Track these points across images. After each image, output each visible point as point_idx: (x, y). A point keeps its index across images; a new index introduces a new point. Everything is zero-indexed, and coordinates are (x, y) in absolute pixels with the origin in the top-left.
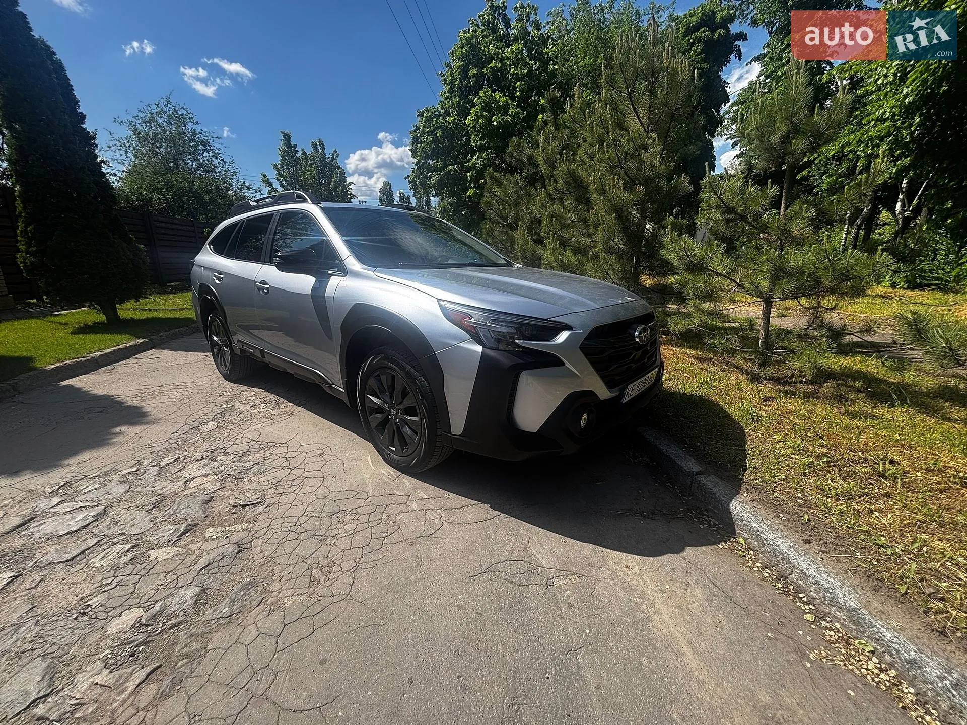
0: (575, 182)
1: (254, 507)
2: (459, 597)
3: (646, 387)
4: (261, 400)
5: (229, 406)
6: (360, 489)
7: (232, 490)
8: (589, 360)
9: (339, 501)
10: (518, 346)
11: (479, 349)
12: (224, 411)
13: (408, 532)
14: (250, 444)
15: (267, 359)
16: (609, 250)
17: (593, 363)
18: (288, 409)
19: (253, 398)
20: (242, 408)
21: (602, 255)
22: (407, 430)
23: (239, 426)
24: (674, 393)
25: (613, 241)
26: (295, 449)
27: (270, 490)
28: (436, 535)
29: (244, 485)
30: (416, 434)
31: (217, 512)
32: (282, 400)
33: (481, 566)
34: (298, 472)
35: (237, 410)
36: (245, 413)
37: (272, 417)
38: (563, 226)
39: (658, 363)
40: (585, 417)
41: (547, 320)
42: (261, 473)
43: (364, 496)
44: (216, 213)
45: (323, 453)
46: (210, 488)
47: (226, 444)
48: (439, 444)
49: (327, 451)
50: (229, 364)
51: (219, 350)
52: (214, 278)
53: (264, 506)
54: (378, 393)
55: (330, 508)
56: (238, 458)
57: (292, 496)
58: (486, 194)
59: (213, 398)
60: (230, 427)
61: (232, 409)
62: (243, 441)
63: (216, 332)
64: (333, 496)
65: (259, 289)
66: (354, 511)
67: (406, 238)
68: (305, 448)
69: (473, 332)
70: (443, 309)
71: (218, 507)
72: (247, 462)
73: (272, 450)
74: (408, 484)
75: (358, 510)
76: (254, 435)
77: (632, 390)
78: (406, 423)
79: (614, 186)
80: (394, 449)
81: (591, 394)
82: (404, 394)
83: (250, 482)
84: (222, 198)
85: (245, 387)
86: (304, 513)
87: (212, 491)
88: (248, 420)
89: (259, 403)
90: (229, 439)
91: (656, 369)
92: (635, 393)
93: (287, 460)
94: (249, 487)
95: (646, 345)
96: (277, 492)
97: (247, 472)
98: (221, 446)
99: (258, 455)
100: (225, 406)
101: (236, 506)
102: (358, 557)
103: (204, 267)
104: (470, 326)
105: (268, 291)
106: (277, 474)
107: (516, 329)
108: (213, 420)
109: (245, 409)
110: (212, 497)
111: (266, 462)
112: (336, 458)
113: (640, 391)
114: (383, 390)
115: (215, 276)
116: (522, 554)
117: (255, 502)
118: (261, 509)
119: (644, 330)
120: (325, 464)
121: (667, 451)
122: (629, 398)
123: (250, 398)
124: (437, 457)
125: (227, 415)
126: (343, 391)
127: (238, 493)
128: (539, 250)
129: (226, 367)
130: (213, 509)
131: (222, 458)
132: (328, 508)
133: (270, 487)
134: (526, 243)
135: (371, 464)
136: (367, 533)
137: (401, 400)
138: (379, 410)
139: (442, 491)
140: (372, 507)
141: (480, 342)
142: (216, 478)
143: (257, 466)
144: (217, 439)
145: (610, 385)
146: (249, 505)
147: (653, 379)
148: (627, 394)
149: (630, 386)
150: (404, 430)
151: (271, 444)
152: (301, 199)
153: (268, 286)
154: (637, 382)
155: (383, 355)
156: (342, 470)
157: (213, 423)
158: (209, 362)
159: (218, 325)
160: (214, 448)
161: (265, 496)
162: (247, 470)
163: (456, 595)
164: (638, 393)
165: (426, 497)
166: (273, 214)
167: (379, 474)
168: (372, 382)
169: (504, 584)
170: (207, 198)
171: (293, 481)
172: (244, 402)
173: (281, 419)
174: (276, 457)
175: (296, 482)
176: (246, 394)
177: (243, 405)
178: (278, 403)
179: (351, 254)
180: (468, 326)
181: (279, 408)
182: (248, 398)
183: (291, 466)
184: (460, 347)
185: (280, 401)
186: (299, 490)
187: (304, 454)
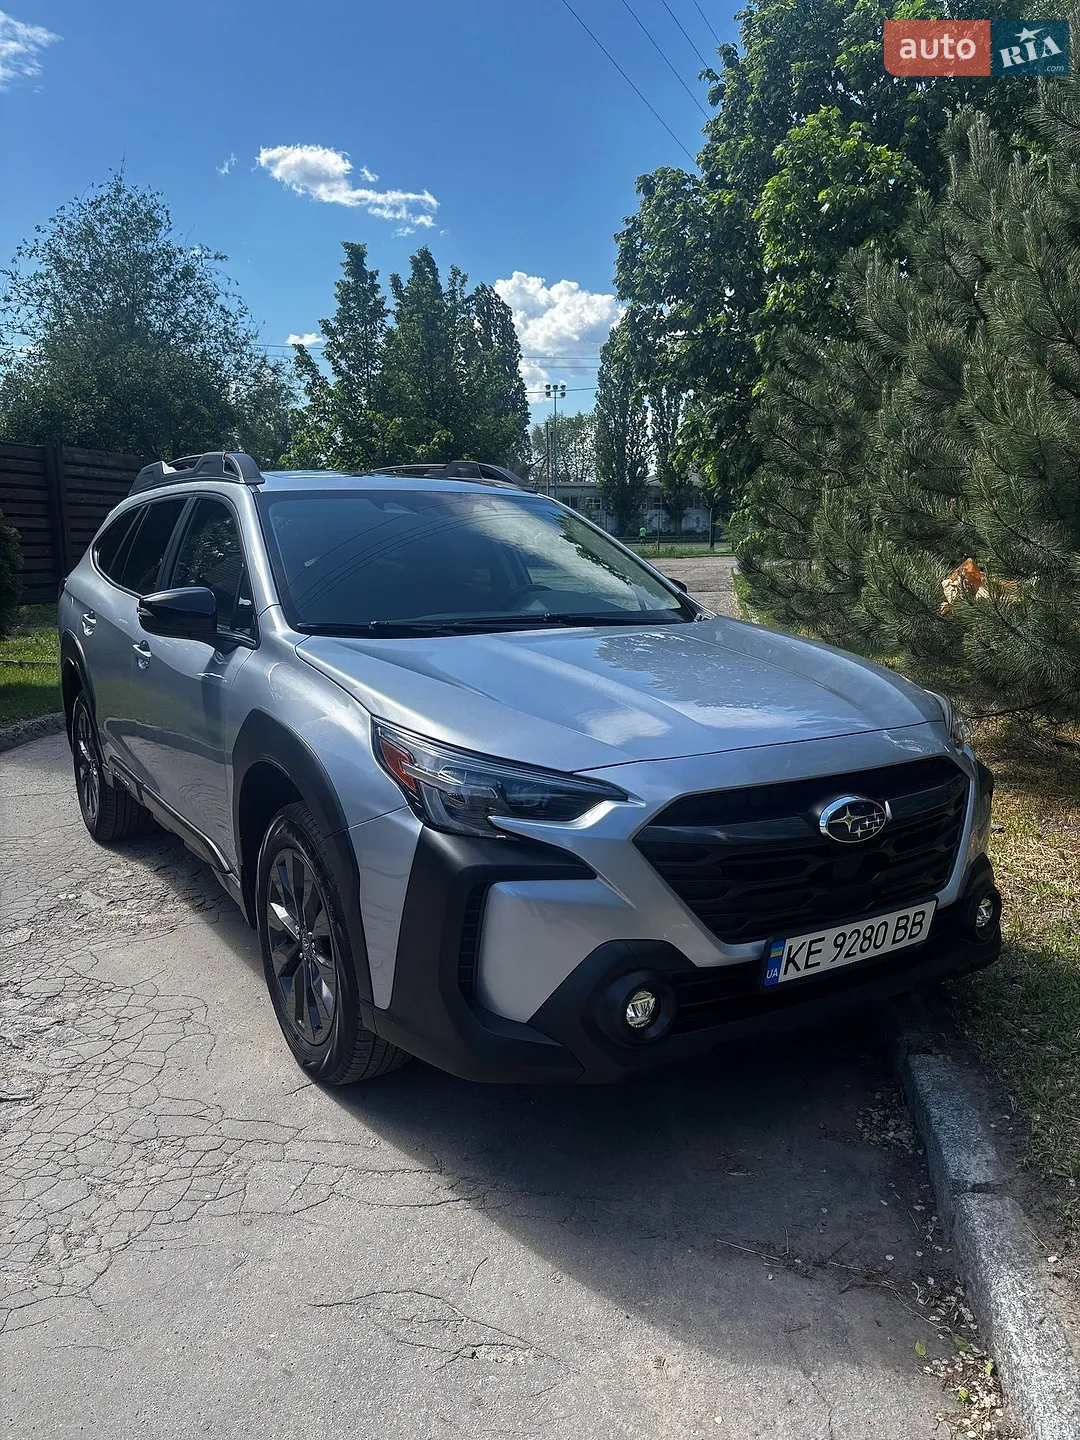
1: (14, 1105)
2: (272, 1336)
4: (135, 890)
5: (71, 896)
6: (214, 1101)
8: (658, 869)
9: (165, 1119)
10: (494, 827)
11: (417, 826)
12: (57, 907)
13: (255, 1200)
14: (69, 981)
15: (146, 803)
18: (174, 916)
19: (123, 884)
20: (93, 903)
22: (321, 988)
23: (70, 941)
26: (142, 1001)
27: (58, 1078)
28: (305, 1215)
29: (19, 1062)
32: (173, 894)
33: (351, 1290)
34: (121, 1050)
35: (81, 906)
36: (93, 914)
37: (136, 930)
39: (951, 890)
40: (644, 1000)
41: (570, 774)
42: (59, 1041)
43: (215, 1114)
45: (189, 1018)
47: (28, 975)
49: (199, 1015)
50: (97, 804)
51: (86, 773)
52: (84, 623)
53: (33, 1107)
54: (284, 896)
55: (144, 1128)
56: (35, 1007)
57: (89, 1096)
59: (49, 877)
60: (53, 941)
61: (73, 904)
62: (59, 975)
63: (84, 735)
64: (159, 1106)
65: (138, 658)
66: (181, 1142)
68: (157, 1003)
69: (412, 791)
70: (376, 737)
72: (45, 1016)
73: (101, 999)
74: (312, 1106)
75: (189, 1142)
76: (83, 963)
77: (812, 953)
83: (33, 1057)
86: (92, 1130)
88: (91, 931)
89: (129, 897)
90: (36, 966)
92: (823, 962)
93: (117, 1021)
94: (25, 1066)
95: (871, 845)
96: (67, 1083)
97: (37, 1036)
98: (16, 980)
99: (71, 1006)
100: (62, 896)
102: (139, 1228)
103: (74, 597)
104: (409, 777)
105: (149, 664)
106: (84, 1049)
107: (494, 790)
108: (30, 922)
109: (97, 906)
111: (79, 1021)
112: (206, 1030)
113: (853, 959)
114: (289, 896)
115: (85, 619)
116: (448, 1284)
117: (21, 1097)
118: (24, 1111)
120: (178, 1042)
122: (807, 972)
123: (118, 883)
125: (58, 915)
126: (240, 888)
129: (93, 809)
131: (8, 1003)
132: (137, 1128)
133: (60, 1071)
136: (179, 1188)
137: (312, 919)
138: (284, 937)
139: (370, 1131)
140: (216, 1139)
141: (421, 814)
143: (58, 1028)
144: (17, 964)
145: (724, 934)
146: (7, 1100)
148: (792, 960)
149: (792, 942)
150: (317, 986)
151: (106, 986)
152: (230, 472)
153: (147, 654)
154: (829, 934)
156: (205, 1057)
157: (26, 930)
161: (44, 1087)
162: (38, 1032)
163: (266, 1331)
164: (844, 961)
165: (331, 1139)
166: (187, 499)
167: (270, 1077)
168: (274, 876)
169: (371, 1333)
171: (105, 1065)
172: (101, 892)
173: (150, 936)
174: (100, 1013)
175: (112, 1068)
176: (113, 875)
177: (97, 898)
178: (163, 901)
179: (275, 601)
180: (407, 778)
181: (160, 911)
182: (113, 884)
183: (117, 1036)
184: (388, 821)
185: (169, 897)
186: (105, 1085)
187: (153, 1015)
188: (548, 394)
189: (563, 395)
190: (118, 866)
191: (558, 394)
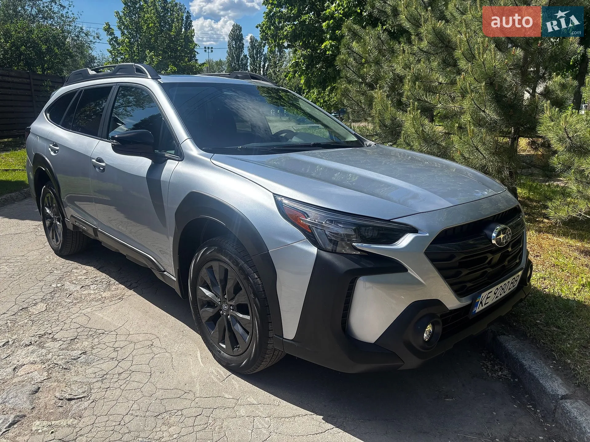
0: (443, 42)
1: (79, 401)
3: (505, 294)
4: (91, 280)
5: (59, 285)
6: (187, 388)
7: (58, 381)
8: (435, 266)
9: (165, 401)
10: (355, 249)
11: (314, 250)
12: (54, 291)
13: (234, 441)
14: (79, 330)
15: (100, 238)
16: (479, 122)
17: (440, 270)
18: (119, 291)
19: (84, 277)
20: (72, 288)
21: (471, 128)
22: (238, 328)
23: (69, 309)
24: (548, 296)
25: (484, 111)
26: (123, 338)
27: (97, 384)
29: (71, 376)
30: (248, 333)
31: (43, 404)
32: (113, 281)
34: (125, 365)
35: (67, 290)
36: (75, 294)
37: (102, 300)
38: (430, 90)
39: (523, 264)
40: (429, 328)
41: (389, 221)
42: (88, 363)
43: (190, 396)
44: (53, 63)
45: (152, 345)
46: (38, 377)
47: (55, 329)
48: (270, 346)
49: (156, 342)
50: (60, 239)
51: (52, 223)
52: (50, 149)
53: (90, 401)
54: (210, 285)
55: (155, 407)
56: (66, 346)
57: (118, 392)
58: (343, 50)
59: (42, 276)
60: (59, 309)
61: (61, 289)
62: (72, 327)
63: (49, 205)
64: (159, 394)
65: (95, 166)
66: (180, 413)
67: (248, 108)
68: (135, 338)
69: (308, 232)
70: (279, 205)
71: (44, 398)
72: (74, 350)
73: (100, 338)
74: (237, 386)
75: (184, 412)
76: (82, 320)
77: (487, 298)
78: (238, 320)
79: (485, 50)
80: (224, 346)
81: (437, 303)
82: (237, 289)
83: (77, 374)
84: (60, 47)
85: (76, 264)
86: (129, 411)
87: (39, 380)
88: (78, 302)
89: (90, 283)
90: (57, 323)
91: (520, 273)
92: (490, 301)
93: (115, 350)
94: (76, 378)
95: (507, 246)
96: (103, 386)
97: (75, 362)
98: (49, 332)
99: (86, 343)
100: (54, 286)
101: (62, 399)
103: (39, 136)
104: (305, 225)
105: (104, 169)
106: (104, 366)
107: (355, 230)
108: (43, 300)
109: (75, 289)
110: (39, 388)
111: (94, 351)
112: (164, 351)
113: (498, 299)
114: (214, 284)
115: (50, 147)
117: (81, 396)
118: (86, 404)
119: (503, 231)
120: (153, 358)
121: (530, 367)
122: (484, 307)
124: (268, 360)
125: (56, 295)
126: (175, 279)
127: (65, 385)
128: (400, 116)
129: (57, 241)
130: (40, 401)
131: (49, 344)
132: (153, 407)
133: (96, 380)
134: (386, 108)
135: (200, 360)
136: (192, 438)
137: (233, 295)
138: (210, 303)
139: (273, 397)
140: (198, 409)
141: (315, 243)
142: (43, 366)
143: (84, 356)
144: (46, 323)
145: (459, 292)
146: (74, 399)
147: (516, 284)
148: (481, 303)
149: (483, 295)
150: (235, 327)
151: (100, 331)
152: (140, 73)
153: (103, 164)
154: (494, 289)
155: (216, 248)
156: (170, 365)
157: (42, 304)
158: (40, 233)
159: (52, 198)
160: (43, 333)
161: (91, 390)
162: (75, 359)
164: (495, 300)
165: (255, 402)
166: (111, 87)
167: (208, 373)
168: (204, 274)
170: (44, 47)
171: (120, 374)
172: (74, 281)
173: (112, 303)
174: (104, 346)
175: (123, 375)
176: (76, 273)
177: (73, 285)
178: (109, 285)
179: (188, 136)
180: (303, 225)
181: (109, 290)
182: (79, 277)
183: (119, 358)
184: (294, 246)
185: (111, 283)
186: (125, 385)
187: (133, 345)
188: (205, 51)
189: (212, 51)
190: (77, 268)
191: (210, 50)
